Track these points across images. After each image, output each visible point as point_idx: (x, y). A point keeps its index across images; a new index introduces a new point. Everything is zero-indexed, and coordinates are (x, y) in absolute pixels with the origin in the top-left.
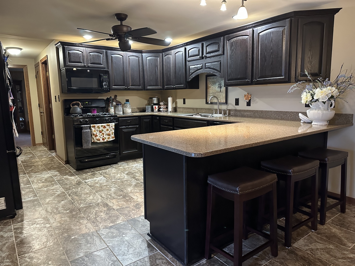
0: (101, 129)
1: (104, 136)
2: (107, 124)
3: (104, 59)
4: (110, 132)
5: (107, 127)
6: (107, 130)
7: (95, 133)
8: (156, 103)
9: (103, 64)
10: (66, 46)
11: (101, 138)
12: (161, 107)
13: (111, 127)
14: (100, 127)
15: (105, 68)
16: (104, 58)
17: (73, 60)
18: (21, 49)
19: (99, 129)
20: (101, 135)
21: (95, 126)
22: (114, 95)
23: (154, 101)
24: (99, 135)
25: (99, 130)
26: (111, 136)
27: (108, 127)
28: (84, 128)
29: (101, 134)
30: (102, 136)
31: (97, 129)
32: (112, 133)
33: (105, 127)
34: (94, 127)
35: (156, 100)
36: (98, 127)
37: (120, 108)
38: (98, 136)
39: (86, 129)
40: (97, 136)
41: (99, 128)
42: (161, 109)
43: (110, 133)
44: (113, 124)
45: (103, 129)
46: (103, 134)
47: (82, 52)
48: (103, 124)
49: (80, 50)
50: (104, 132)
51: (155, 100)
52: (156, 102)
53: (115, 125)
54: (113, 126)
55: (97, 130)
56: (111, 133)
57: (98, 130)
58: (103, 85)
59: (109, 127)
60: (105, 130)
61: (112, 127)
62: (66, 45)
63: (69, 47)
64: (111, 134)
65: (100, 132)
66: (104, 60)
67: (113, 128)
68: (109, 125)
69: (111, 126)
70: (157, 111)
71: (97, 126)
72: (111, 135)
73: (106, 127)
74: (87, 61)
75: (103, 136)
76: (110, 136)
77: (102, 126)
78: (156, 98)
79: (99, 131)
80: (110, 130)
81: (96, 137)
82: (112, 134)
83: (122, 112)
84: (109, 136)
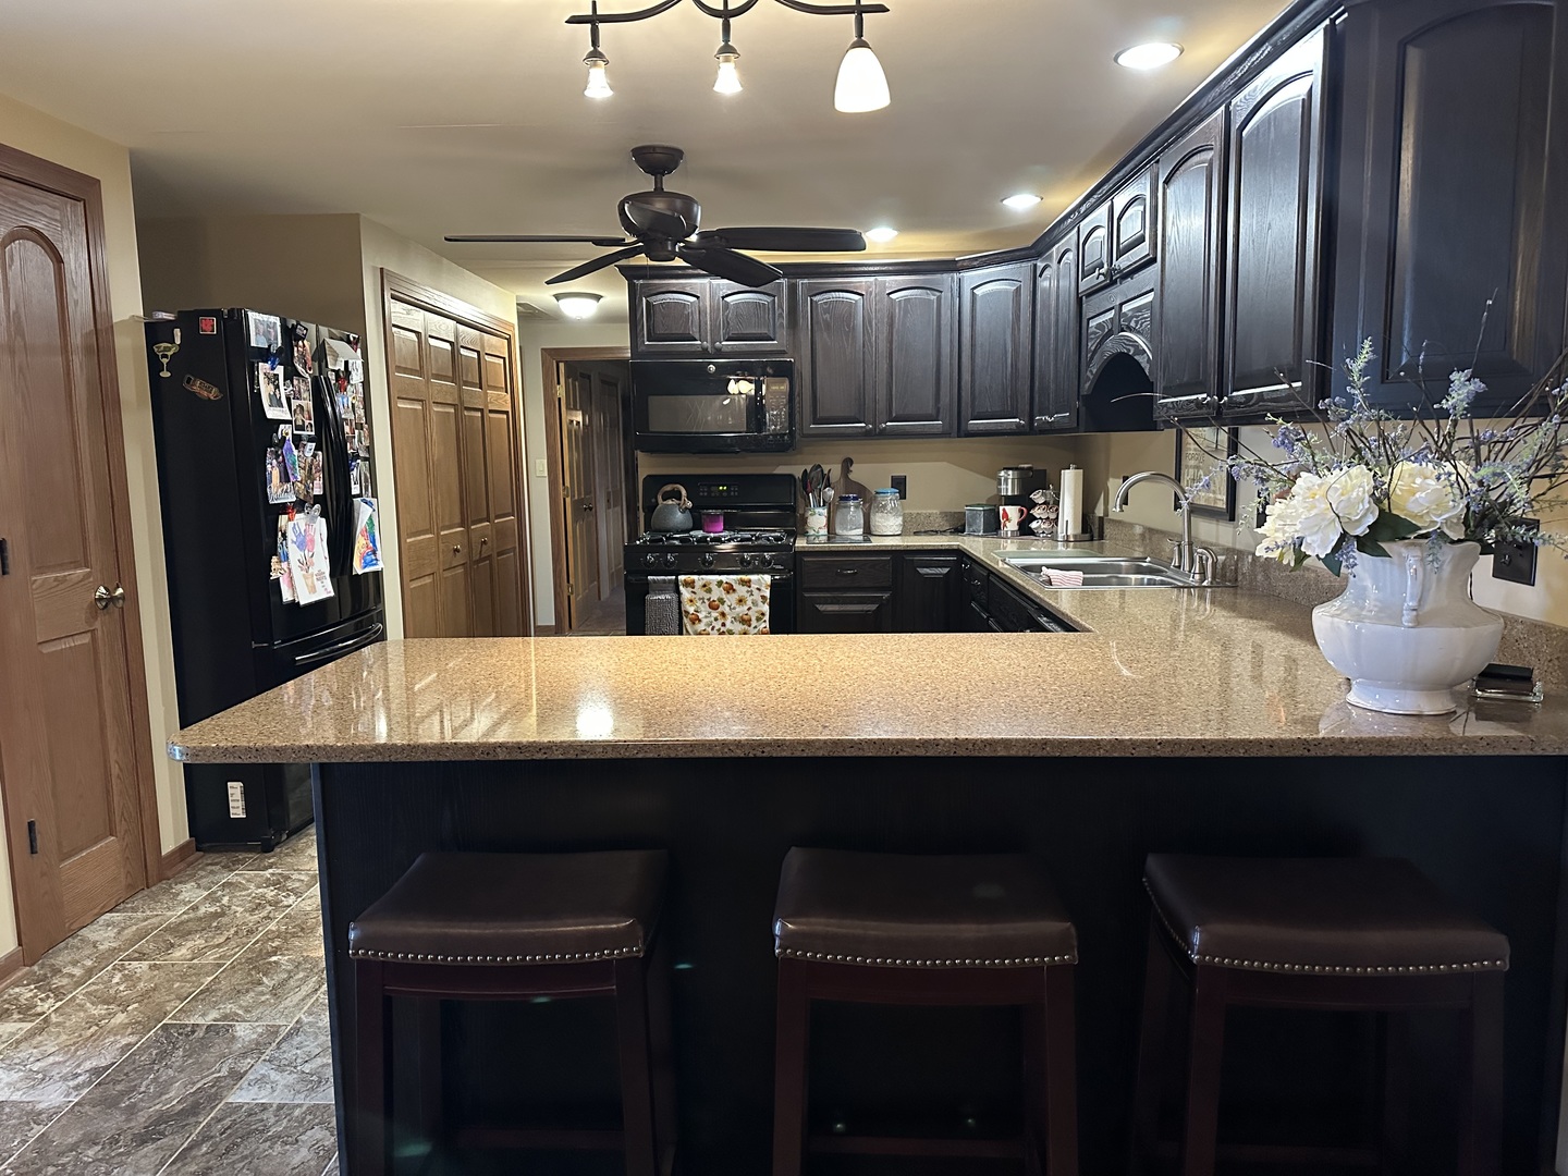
0: (714, 597)
1: (728, 623)
2: (739, 577)
3: (781, 315)
4: (749, 609)
5: (742, 591)
6: (740, 601)
7: (691, 610)
8: (1010, 494)
9: (777, 336)
10: (641, 281)
11: (713, 629)
12: (1036, 512)
13: (756, 592)
14: (714, 587)
15: (783, 353)
16: (780, 311)
17: (660, 331)
18: (598, 298)
19: (707, 596)
20: (716, 619)
21: (693, 582)
22: (841, 458)
23: (1003, 487)
24: (707, 620)
25: (709, 599)
26: (753, 626)
27: (746, 588)
28: (655, 585)
29: (715, 614)
30: (720, 622)
31: (701, 593)
32: (757, 615)
33: (730, 589)
34: (690, 584)
35: (1010, 481)
36: (704, 586)
37: (854, 513)
38: (704, 621)
39: (662, 591)
40: (700, 621)
41: (709, 591)
42: (1034, 525)
43: (750, 613)
44: (767, 578)
45: (724, 596)
46: (723, 614)
47: (698, 297)
48: (724, 578)
49: (688, 290)
50: (728, 609)
51: (1006, 480)
52: (1013, 490)
53: (774, 586)
54: (763, 588)
55: (700, 599)
56: (753, 615)
57: (703, 599)
58: (765, 423)
59: (748, 592)
60: (731, 599)
61: (759, 589)
62: (638, 279)
63: (651, 282)
64: (754, 619)
65: (713, 607)
66: (781, 320)
67: (763, 597)
68: (747, 583)
69: (754, 586)
70: (1012, 532)
71: (701, 583)
72: (754, 623)
73: (734, 590)
74: (715, 328)
75: (724, 625)
76: (750, 626)
77: (720, 583)
78: (1010, 472)
79: (707, 603)
80: (749, 603)
81: (694, 623)
82: (758, 619)
83: (861, 531)
84: (746, 627)
